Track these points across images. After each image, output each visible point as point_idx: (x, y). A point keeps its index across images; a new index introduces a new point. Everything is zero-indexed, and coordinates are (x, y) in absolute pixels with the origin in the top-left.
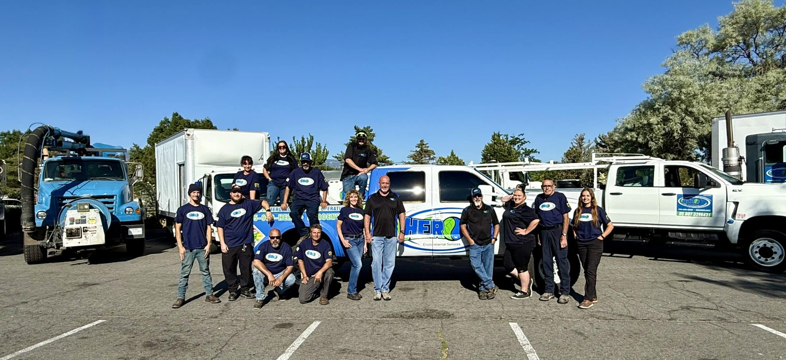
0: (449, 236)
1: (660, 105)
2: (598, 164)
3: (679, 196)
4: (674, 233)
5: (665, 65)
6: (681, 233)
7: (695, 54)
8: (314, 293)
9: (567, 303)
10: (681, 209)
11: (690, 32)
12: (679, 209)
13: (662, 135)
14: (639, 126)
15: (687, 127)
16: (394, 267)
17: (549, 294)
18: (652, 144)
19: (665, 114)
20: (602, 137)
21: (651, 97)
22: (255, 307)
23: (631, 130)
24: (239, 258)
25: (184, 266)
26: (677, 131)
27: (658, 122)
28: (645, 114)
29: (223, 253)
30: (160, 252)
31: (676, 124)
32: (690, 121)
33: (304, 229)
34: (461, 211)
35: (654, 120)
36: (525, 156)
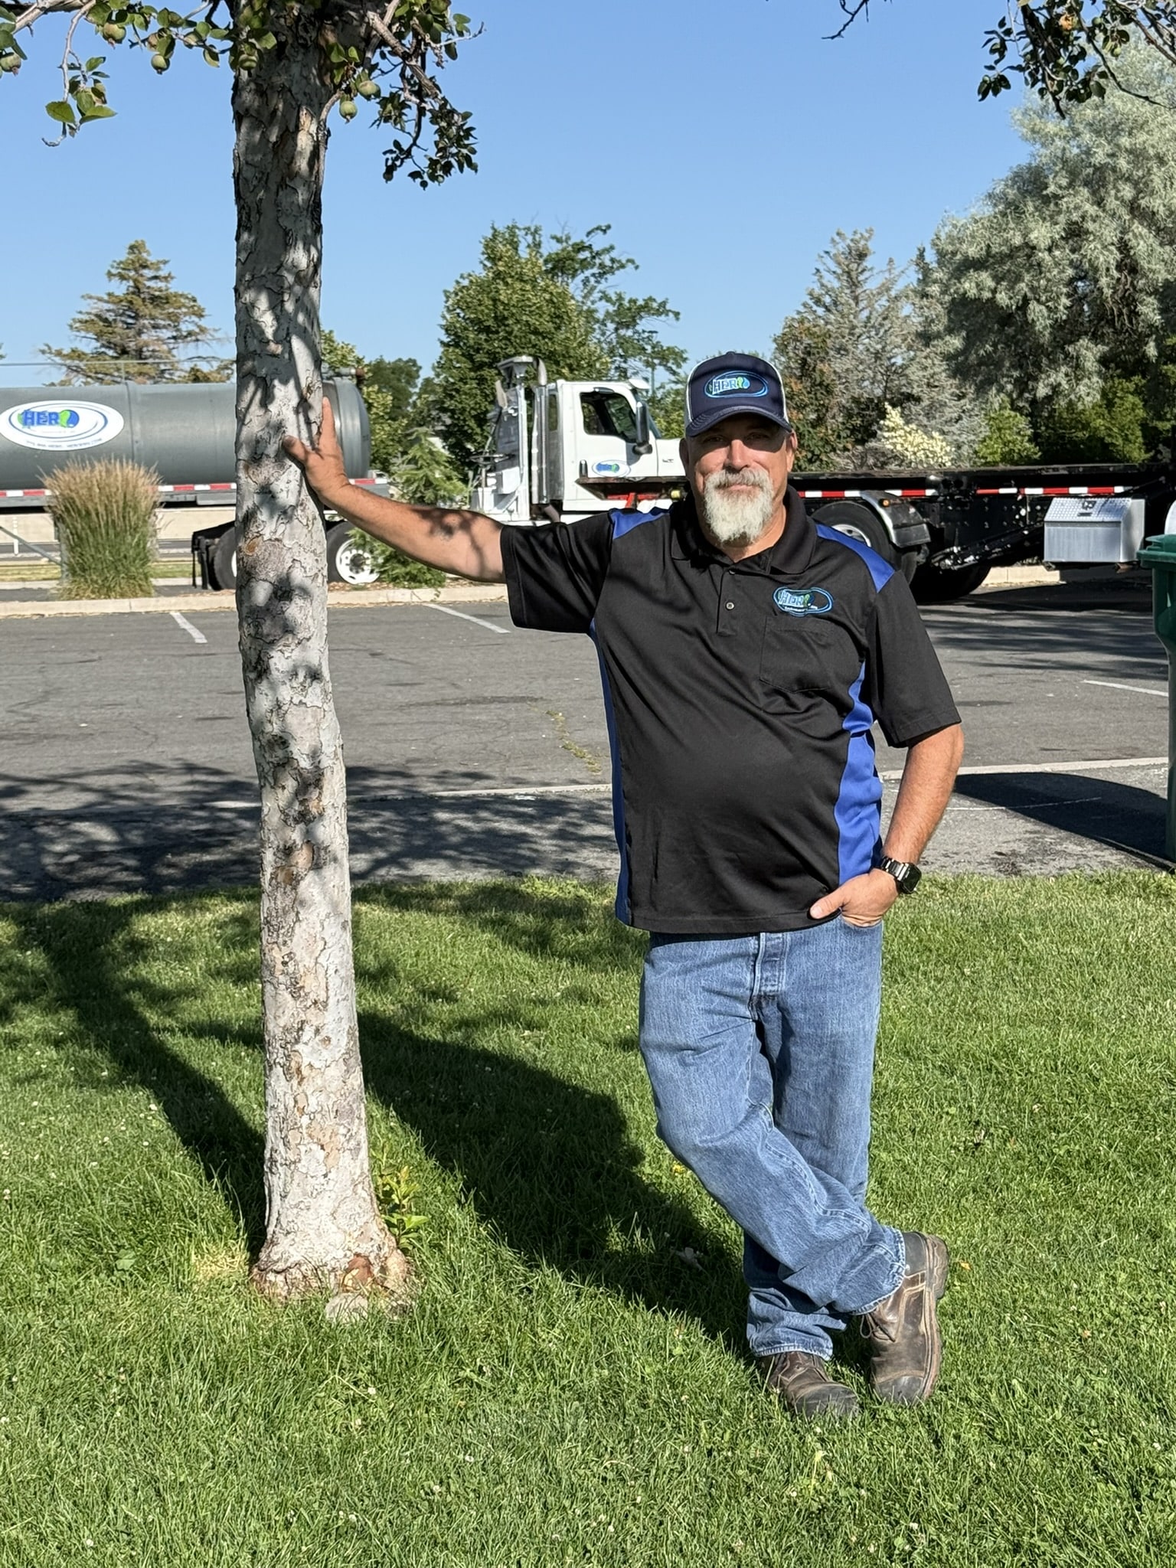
36: (616, 330)
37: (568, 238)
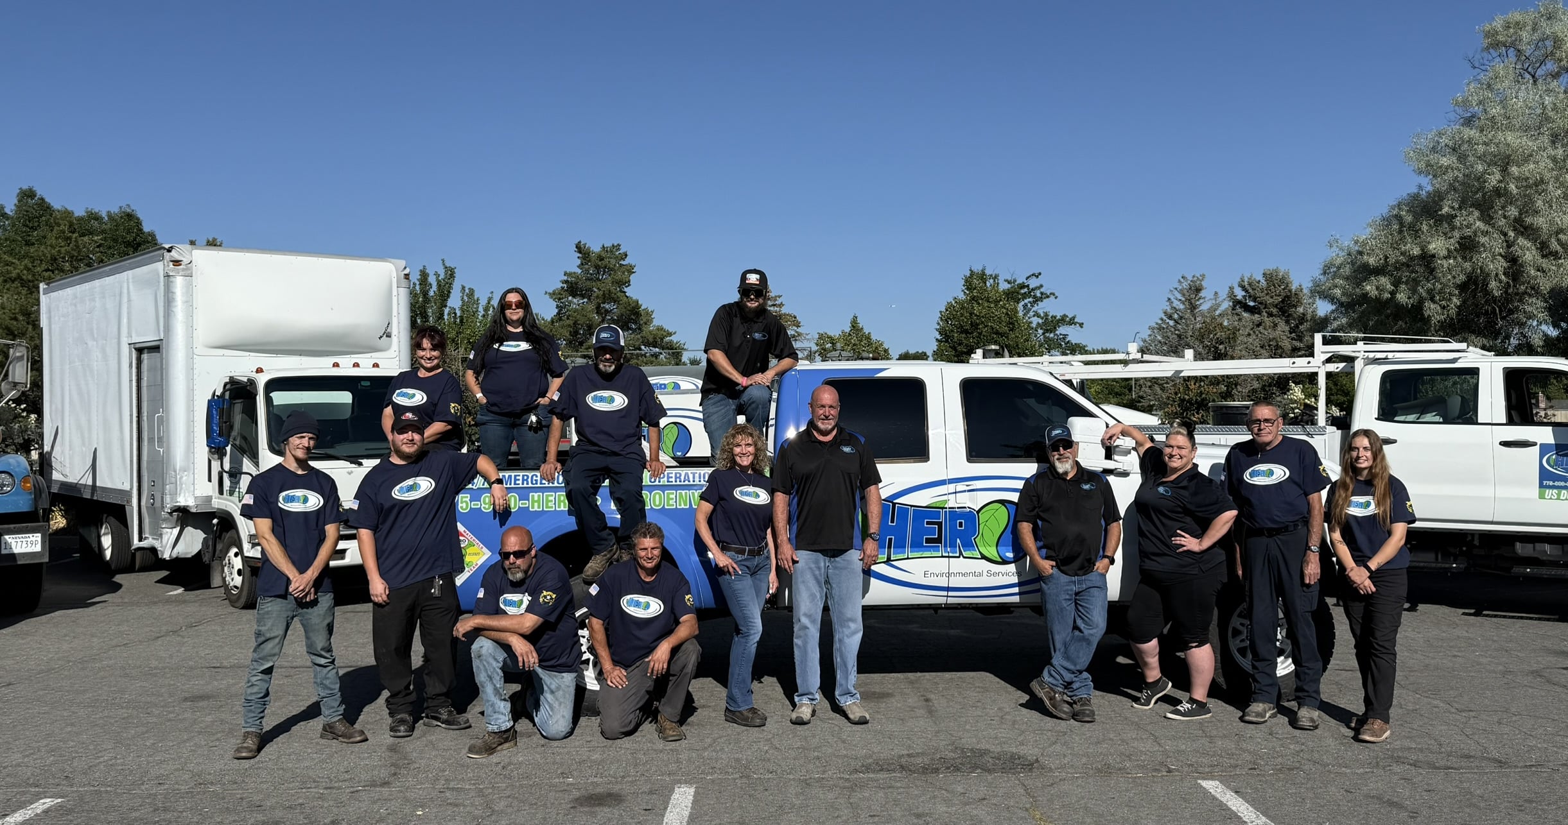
0: (992, 552)
1: (1453, 208)
2: (1329, 361)
3: (1544, 449)
4: (1531, 545)
5: (1465, 103)
6: (1549, 543)
7: (1527, 76)
8: (640, 709)
9: (1316, 727)
10: (1551, 483)
11: (1518, 17)
12: (1545, 482)
13: (1458, 287)
14: (1397, 262)
15: (1521, 266)
16: (860, 634)
17: (1267, 706)
18: (1432, 309)
19: (1468, 232)
20: (1250, 284)
21: (1427, 185)
22: (471, 750)
23: (1378, 271)
24: (420, 617)
25: (263, 639)
26: (1497, 275)
27: (1449, 250)
28: (1415, 232)
29: (375, 604)
30: (82, 603)
31: (1494, 256)
32: (1528, 253)
33: (604, 534)
34: (1020, 485)
35: (1437, 245)
36: (1043, 334)
37: (1015, 281)
